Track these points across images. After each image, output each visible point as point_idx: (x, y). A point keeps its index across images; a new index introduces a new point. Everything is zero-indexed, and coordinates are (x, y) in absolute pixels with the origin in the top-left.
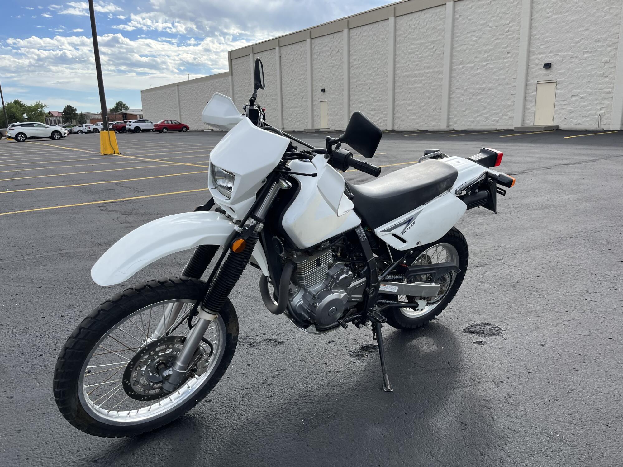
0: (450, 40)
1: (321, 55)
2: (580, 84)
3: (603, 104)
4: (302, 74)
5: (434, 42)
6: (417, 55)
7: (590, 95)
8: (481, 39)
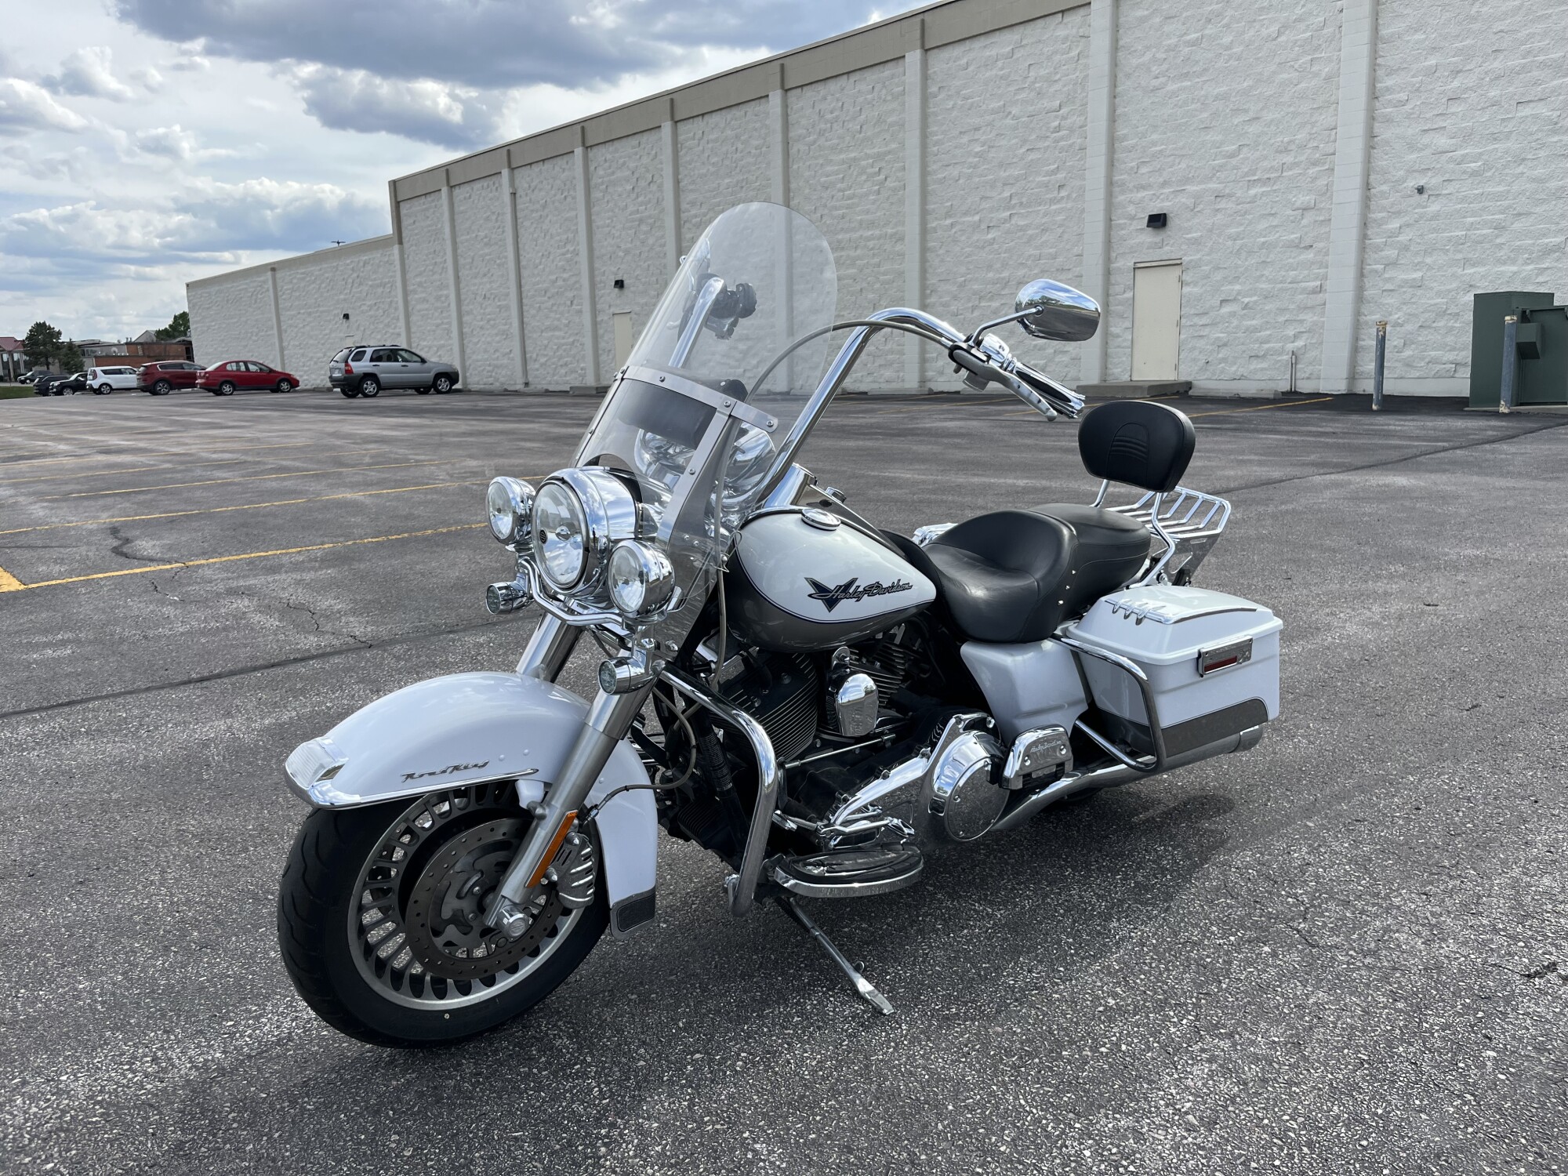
0: (917, 152)
1: (610, 190)
2: (1240, 270)
3: (1301, 321)
4: (568, 241)
5: (879, 157)
6: (840, 190)
7: (1266, 298)
8: (994, 150)
